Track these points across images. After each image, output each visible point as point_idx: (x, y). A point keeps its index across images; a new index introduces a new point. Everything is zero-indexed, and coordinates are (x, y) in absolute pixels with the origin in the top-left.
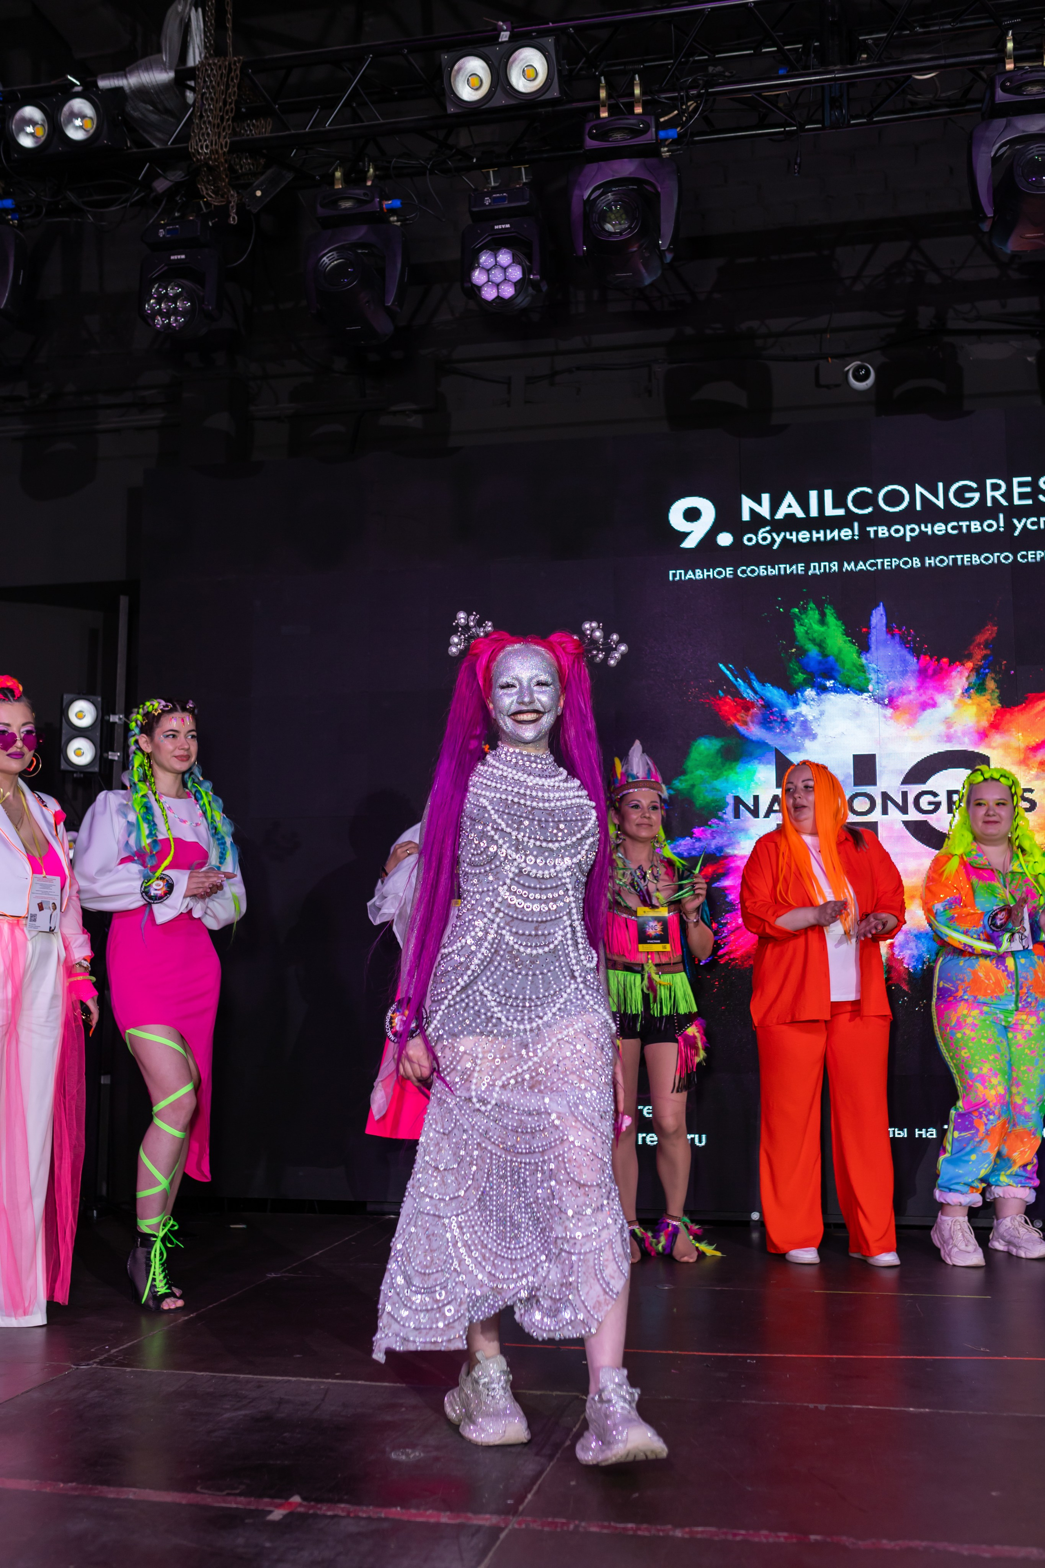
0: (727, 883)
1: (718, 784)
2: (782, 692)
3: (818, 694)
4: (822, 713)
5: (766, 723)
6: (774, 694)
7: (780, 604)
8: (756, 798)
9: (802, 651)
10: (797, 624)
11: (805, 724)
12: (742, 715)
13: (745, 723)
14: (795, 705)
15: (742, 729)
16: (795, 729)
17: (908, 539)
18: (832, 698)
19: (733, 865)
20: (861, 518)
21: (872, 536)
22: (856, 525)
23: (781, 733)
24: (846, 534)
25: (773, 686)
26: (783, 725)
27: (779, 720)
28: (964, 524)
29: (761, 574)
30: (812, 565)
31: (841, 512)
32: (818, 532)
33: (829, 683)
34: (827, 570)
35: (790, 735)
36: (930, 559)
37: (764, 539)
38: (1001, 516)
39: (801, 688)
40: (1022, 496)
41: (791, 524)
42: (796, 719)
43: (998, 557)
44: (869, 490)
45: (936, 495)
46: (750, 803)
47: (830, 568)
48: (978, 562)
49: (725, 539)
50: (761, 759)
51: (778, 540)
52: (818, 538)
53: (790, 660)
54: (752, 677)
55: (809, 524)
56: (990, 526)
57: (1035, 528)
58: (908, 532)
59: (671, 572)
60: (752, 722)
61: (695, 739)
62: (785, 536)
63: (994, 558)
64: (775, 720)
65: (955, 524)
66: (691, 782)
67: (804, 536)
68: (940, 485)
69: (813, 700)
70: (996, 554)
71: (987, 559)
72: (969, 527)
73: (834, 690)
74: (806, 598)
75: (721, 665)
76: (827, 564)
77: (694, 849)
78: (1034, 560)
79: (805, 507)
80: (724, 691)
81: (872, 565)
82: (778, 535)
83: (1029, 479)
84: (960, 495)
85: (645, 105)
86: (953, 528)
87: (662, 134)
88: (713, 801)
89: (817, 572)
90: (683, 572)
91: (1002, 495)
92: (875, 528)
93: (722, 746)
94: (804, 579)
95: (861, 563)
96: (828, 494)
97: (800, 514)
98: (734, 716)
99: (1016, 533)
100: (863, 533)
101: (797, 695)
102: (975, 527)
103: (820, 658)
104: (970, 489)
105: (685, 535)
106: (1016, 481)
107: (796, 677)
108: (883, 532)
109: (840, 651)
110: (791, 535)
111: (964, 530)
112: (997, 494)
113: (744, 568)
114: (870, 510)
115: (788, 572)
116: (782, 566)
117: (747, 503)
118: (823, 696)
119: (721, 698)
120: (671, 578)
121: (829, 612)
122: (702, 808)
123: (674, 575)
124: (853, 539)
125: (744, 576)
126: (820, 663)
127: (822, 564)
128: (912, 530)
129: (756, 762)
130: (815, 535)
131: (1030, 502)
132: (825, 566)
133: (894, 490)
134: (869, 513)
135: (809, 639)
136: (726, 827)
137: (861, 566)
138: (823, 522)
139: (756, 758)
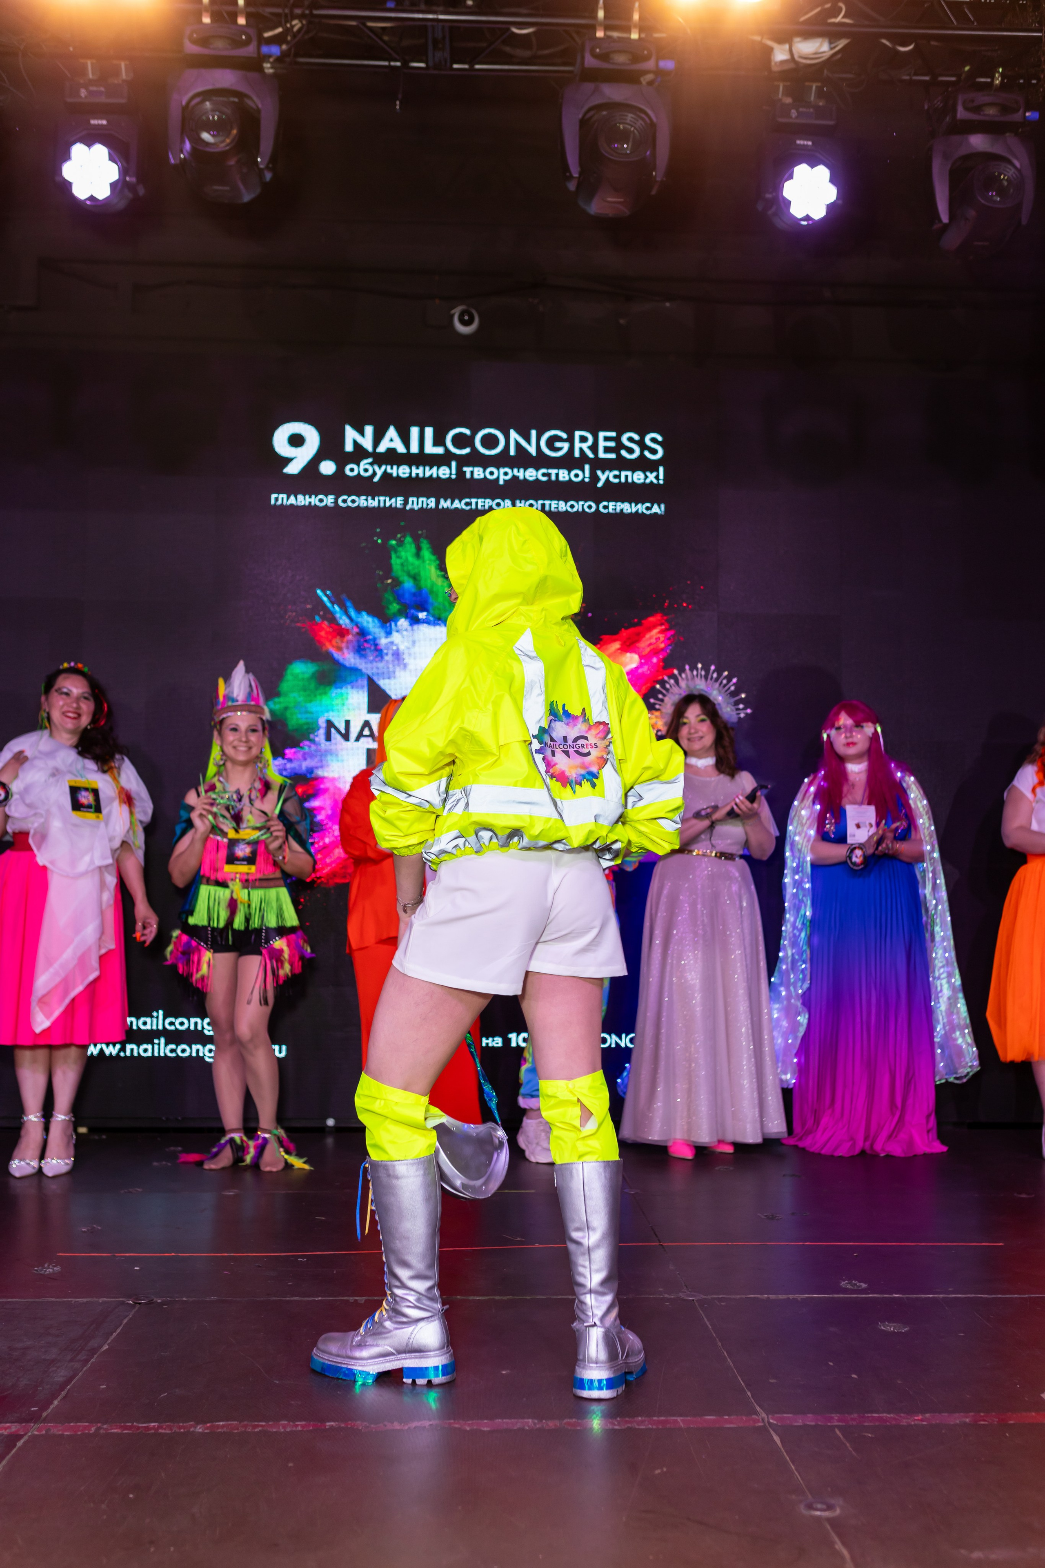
0: (316, 803)
1: (313, 707)
2: (376, 620)
3: (411, 625)
4: (414, 643)
5: (360, 650)
6: (368, 622)
7: (379, 536)
8: (348, 723)
9: (397, 582)
10: (394, 556)
11: (397, 655)
12: (337, 641)
13: (340, 649)
14: (389, 634)
15: (337, 655)
16: (387, 658)
17: (501, 482)
18: (424, 629)
19: (322, 786)
20: (457, 458)
21: (468, 476)
22: (454, 464)
23: (374, 660)
24: (444, 472)
25: (369, 613)
26: (376, 653)
27: (373, 648)
28: (553, 472)
29: (361, 505)
30: (411, 499)
31: (440, 450)
32: (418, 468)
33: (422, 615)
34: (425, 506)
35: (383, 663)
36: (521, 502)
37: (366, 470)
38: (587, 467)
39: (394, 619)
40: (607, 450)
41: (391, 457)
42: (388, 648)
43: (583, 505)
44: (467, 432)
45: (528, 441)
46: (342, 728)
47: (428, 505)
48: (564, 509)
49: (328, 468)
50: (353, 685)
51: (380, 472)
52: (417, 474)
53: (385, 591)
54: (349, 604)
55: (409, 459)
56: (577, 476)
57: (617, 481)
58: (502, 475)
59: (274, 496)
60: (347, 648)
61: (289, 660)
62: (386, 469)
63: (579, 506)
64: (369, 648)
65: (544, 471)
66: (284, 704)
67: (403, 471)
68: (534, 433)
69: (406, 630)
70: (581, 503)
71: (572, 506)
72: (557, 475)
73: (426, 622)
74: (404, 531)
75: (319, 592)
76: (424, 499)
77: (285, 769)
78: (614, 512)
79: (406, 441)
80: (321, 617)
81: (467, 504)
82: (380, 467)
83: (613, 434)
84: (550, 443)
85: (248, 16)
86: (544, 475)
87: (265, 49)
88: (307, 724)
89: (416, 507)
90: (285, 496)
91: (590, 448)
92: (470, 469)
93: (317, 671)
94: (401, 512)
95: (457, 501)
96: (429, 432)
97: (401, 449)
98: (330, 641)
99: (600, 485)
100: (460, 473)
101: (391, 625)
102: (564, 475)
103: (414, 590)
104: (560, 439)
105: (288, 461)
106: (602, 435)
107: (390, 607)
108: (478, 473)
109: (434, 584)
110: (392, 469)
111: (553, 478)
112: (585, 446)
113: (345, 497)
114: (467, 451)
115: (388, 504)
116: (382, 498)
117: (350, 434)
118: (415, 627)
119: (318, 624)
120: (273, 502)
121: (425, 545)
122: (296, 730)
123: (277, 499)
124: (450, 478)
125: (344, 505)
126: (414, 595)
127: (421, 499)
128: (506, 474)
129: (349, 687)
130: (415, 471)
131: (613, 456)
132: (423, 502)
133: (490, 435)
134: (467, 455)
135: (404, 571)
136: (318, 750)
137: (457, 504)
138: (422, 459)
139: (349, 684)
